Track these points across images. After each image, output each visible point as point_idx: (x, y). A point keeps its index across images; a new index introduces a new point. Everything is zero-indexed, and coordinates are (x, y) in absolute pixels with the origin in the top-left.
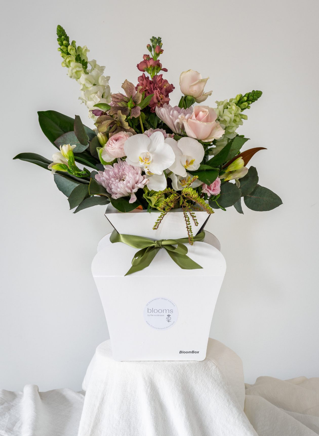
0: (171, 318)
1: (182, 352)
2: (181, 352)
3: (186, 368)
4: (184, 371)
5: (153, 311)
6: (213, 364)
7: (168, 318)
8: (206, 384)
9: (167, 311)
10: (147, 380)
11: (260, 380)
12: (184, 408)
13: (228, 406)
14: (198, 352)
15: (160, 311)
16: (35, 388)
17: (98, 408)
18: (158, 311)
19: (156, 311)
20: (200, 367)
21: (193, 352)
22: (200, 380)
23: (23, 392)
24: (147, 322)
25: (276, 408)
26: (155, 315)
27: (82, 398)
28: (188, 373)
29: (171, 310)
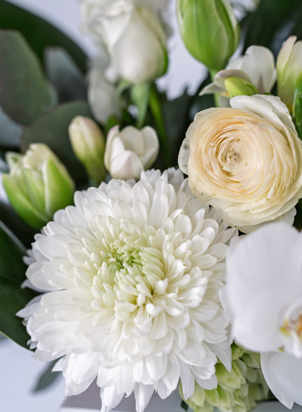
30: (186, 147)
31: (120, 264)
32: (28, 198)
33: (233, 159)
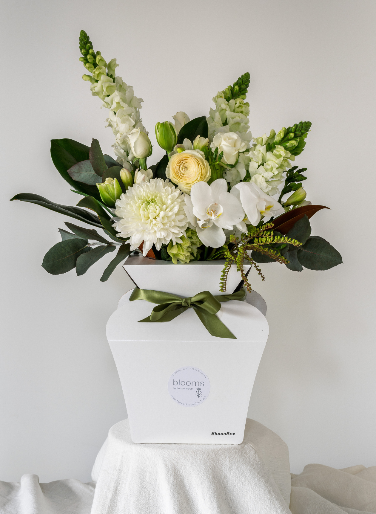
0: (201, 392)
1: (215, 434)
2: (213, 434)
3: (218, 452)
4: (215, 455)
5: (179, 383)
6: (251, 449)
7: (198, 392)
8: (243, 471)
9: (197, 384)
10: (169, 466)
11: (309, 468)
12: (215, 501)
13: (270, 499)
14: (234, 434)
15: (188, 384)
16: (35, 478)
17: (111, 500)
18: (186, 383)
19: (183, 383)
20: (236, 452)
21: (228, 434)
22: (236, 467)
23: (19, 483)
24: (172, 396)
25: (329, 502)
26: (182, 389)
27: (91, 491)
28: (220, 458)
29: (202, 383)
30: (168, 167)
31: (149, 203)
32: (108, 194)
33: (185, 169)
